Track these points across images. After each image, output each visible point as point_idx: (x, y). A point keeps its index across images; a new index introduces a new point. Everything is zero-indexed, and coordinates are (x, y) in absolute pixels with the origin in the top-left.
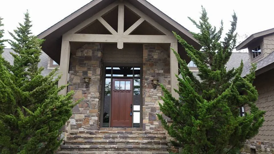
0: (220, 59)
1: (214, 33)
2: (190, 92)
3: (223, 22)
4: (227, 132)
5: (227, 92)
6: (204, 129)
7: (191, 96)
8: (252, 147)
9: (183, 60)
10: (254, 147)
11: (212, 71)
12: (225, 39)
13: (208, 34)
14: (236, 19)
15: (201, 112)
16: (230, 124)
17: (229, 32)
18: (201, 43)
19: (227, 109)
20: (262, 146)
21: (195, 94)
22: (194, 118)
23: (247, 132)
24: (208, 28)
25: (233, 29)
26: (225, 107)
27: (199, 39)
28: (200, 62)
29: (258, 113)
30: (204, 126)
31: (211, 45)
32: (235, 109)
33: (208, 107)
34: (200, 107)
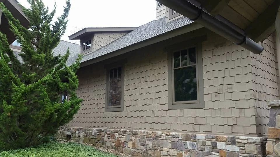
0: (47, 42)
1: (46, 13)
2: (6, 73)
3: (56, 4)
4: (41, 118)
5: (48, 77)
6: (16, 115)
7: (6, 78)
8: (68, 133)
9: (3, 34)
10: (70, 134)
11: (37, 53)
12: (56, 23)
13: (39, 13)
14: (70, 6)
15: (15, 96)
16: (46, 110)
17: (61, 17)
18: (30, 21)
19: (45, 95)
20: (77, 132)
21: (11, 75)
22: (6, 103)
23: (62, 118)
24: (41, 6)
25: (65, 16)
26: (43, 92)
27: (29, 15)
28: (25, 40)
29: (76, 100)
30: (16, 112)
31: (40, 26)
32: (54, 96)
33: (25, 91)
34: (16, 91)
